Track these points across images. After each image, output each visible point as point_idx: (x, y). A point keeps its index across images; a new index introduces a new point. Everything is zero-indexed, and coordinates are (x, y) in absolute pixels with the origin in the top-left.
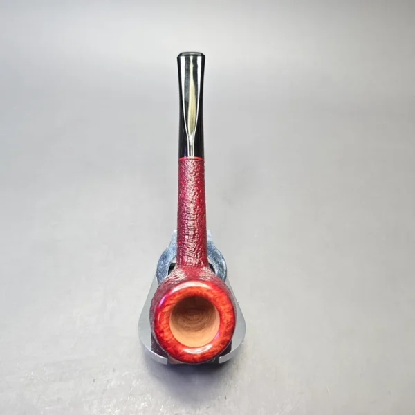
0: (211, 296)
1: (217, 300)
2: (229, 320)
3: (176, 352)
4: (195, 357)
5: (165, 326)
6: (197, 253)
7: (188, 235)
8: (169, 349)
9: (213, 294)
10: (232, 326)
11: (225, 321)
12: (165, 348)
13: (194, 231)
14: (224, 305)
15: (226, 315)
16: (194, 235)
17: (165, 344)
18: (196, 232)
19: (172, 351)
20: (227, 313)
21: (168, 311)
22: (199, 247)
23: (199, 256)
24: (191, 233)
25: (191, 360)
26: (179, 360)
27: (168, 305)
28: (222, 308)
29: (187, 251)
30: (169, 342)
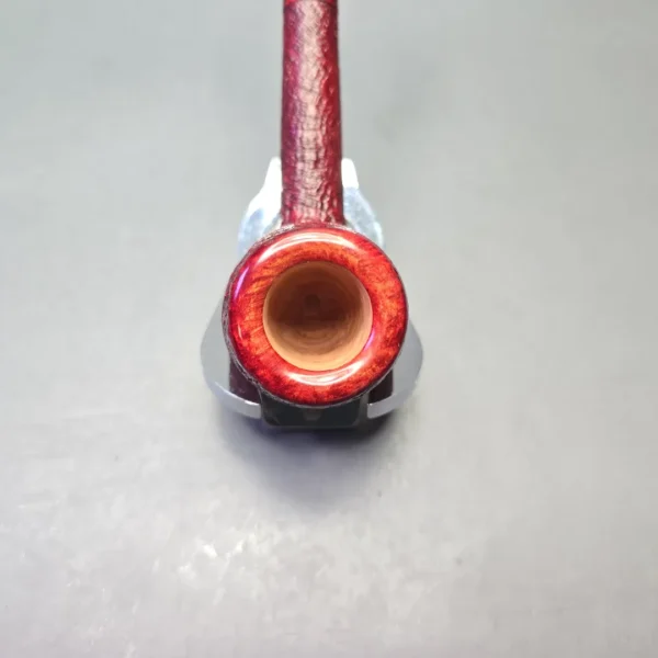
0: (354, 261)
1: (368, 270)
2: (394, 314)
3: (279, 379)
4: (319, 391)
5: (254, 324)
6: (322, 198)
7: (303, 161)
8: (262, 372)
9: (357, 257)
10: (400, 325)
11: (385, 317)
12: (253, 371)
13: (317, 153)
14: (383, 281)
15: (388, 302)
16: (316, 162)
17: (252, 364)
18: (321, 154)
19: (268, 377)
20: (390, 298)
21: (259, 293)
22: (326, 187)
23: (326, 206)
24: (310, 156)
25: (311, 398)
26: (284, 398)
27: (258, 279)
28: (379, 287)
29: (302, 195)
30: (261, 359)
